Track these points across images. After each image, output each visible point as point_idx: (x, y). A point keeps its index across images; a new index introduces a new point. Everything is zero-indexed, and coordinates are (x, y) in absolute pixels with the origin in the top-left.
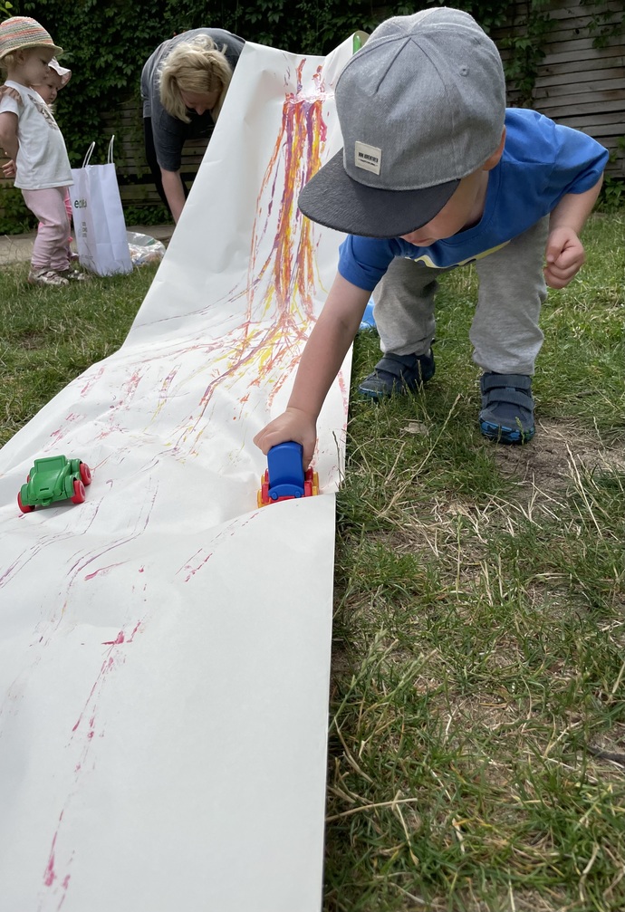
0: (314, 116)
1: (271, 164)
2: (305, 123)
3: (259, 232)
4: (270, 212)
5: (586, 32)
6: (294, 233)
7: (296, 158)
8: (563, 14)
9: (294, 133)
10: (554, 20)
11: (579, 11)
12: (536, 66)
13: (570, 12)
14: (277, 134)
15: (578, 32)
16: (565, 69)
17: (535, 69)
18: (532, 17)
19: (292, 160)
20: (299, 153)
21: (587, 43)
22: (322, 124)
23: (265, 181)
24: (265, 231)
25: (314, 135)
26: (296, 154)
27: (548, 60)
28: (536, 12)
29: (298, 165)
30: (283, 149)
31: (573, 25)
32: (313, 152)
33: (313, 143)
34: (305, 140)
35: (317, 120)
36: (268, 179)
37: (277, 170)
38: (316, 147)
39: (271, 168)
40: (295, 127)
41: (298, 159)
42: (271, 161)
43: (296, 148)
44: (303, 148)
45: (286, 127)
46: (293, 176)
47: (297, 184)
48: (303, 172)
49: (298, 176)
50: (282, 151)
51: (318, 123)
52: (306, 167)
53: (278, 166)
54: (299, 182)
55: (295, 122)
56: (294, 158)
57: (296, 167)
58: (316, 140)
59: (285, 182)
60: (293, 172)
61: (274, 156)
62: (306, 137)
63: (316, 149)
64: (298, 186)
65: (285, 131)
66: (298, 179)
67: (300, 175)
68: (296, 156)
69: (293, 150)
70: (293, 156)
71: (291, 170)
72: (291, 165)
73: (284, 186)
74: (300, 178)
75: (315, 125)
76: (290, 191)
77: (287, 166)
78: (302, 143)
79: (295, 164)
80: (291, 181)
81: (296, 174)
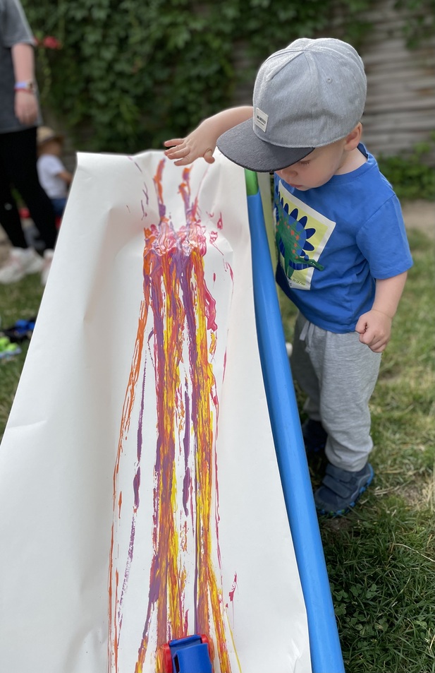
0: (193, 280)
1: (132, 382)
2: (181, 294)
3: (120, 562)
4: (137, 501)
5: (398, 34)
6: (185, 548)
7: (171, 364)
9: (164, 311)
10: (371, 22)
11: (390, 14)
14: (137, 315)
19: (166, 367)
20: (175, 353)
21: (400, 43)
22: (206, 295)
23: (125, 422)
24: (131, 553)
25: (197, 317)
26: (170, 355)
29: (177, 380)
30: (150, 344)
31: (386, 27)
32: (199, 350)
33: (197, 332)
34: (183, 329)
35: (198, 287)
36: (129, 417)
37: (143, 393)
38: (202, 341)
39: (132, 391)
40: (166, 300)
41: (175, 366)
42: (132, 373)
43: (170, 342)
44: (181, 343)
45: (150, 301)
46: (170, 405)
47: (179, 421)
48: (186, 394)
49: (179, 403)
50: (148, 350)
51: (200, 294)
52: (190, 382)
53: (144, 382)
54: (181, 417)
55: (165, 291)
56: (168, 363)
57: (174, 382)
58: (200, 327)
59: (159, 419)
60: (169, 395)
61: (136, 363)
62: (184, 322)
63: (202, 344)
64: (181, 427)
65: (150, 308)
66: (180, 411)
67: (181, 402)
68: (172, 359)
69: (165, 347)
70: (167, 360)
71: (165, 392)
72: (165, 379)
73: (157, 429)
74: (182, 407)
75: (196, 297)
76: (168, 439)
77: (158, 381)
78: (179, 334)
79: (171, 376)
80: (168, 416)
81: (174, 399)
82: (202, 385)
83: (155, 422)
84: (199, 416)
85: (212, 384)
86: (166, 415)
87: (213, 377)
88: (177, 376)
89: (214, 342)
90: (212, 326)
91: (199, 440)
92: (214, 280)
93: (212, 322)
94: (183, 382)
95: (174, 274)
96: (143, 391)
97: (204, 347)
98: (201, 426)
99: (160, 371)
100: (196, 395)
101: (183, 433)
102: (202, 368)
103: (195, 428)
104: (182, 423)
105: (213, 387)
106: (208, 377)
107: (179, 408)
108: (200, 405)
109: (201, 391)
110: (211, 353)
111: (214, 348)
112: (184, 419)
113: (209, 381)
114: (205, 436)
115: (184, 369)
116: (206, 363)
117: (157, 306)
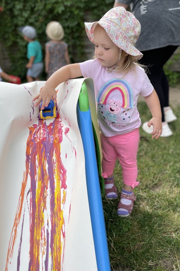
0: (54, 158)
1: (16, 225)
2: (47, 166)
7: (39, 211)
9: (37, 177)
19: (37, 213)
20: (42, 204)
22: (61, 167)
25: (55, 180)
26: (39, 205)
29: (42, 221)
30: (28, 198)
32: (56, 202)
33: (55, 190)
34: (47, 189)
35: (57, 162)
36: (13, 248)
37: (22, 231)
38: (58, 196)
39: (16, 230)
40: (38, 170)
41: (42, 212)
42: (16, 219)
43: (39, 197)
44: (45, 198)
45: (29, 171)
46: (38, 238)
47: (42, 248)
48: (47, 231)
49: (43, 237)
50: (26, 202)
51: (58, 166)
52: (50, 222)
53: (23, 224)
54: (44, 246)
55: (38, 165)
56: (37, 211)
57: (40, 223)
58: (57, 187)
59: (31, 248)
60: (37, 231)
61: (19, 212)
62: (48, 184)
63: (58, 197)
64: (44, 253)
65: (29, 175)
66: (43, 242)
67: (44, 236)
68: (40, 208)
69: (37, 200)
70: (37, 209)
71: (35, 229)
72: (36, 221)
73: (29, 255)
74: (45, 240)
75: (55, 168)
76: (35, 262)
77: (31, 222)
78: (45, 192)
79: (39, 219)
80: (36, 245)
81: (40, 234)
82: (57, 224)
83: (28, 250)
84: (54, 245)
85: (62, 224)
86: (35, 245)
87: (63, 220)
88: (43, 219)
89: (65, 196)
90: (64, 186)
91: (54, 261)
92: (66, 158)
93: (64, 184)
94: (46, 222)
95: (43, 154)
96: (22, 230)
97: (59, 200)
98: (55, 252)
99: (33, 216)
100: (53, 231)
101: (45, 256)
102: (57, 213)
103: (52, 253)
104: (45, 250)
105: (63, 226)
106: (61, 219)
107: (43, 240)
108: (56, 238)
109: (56, 228)
110: (63, 203)
111: (64, 200)
112: (46, 247)
113: (61, 222)
114: (57, 258)
115: (47, 214)
116: (60, 210)
117: (33, 174)
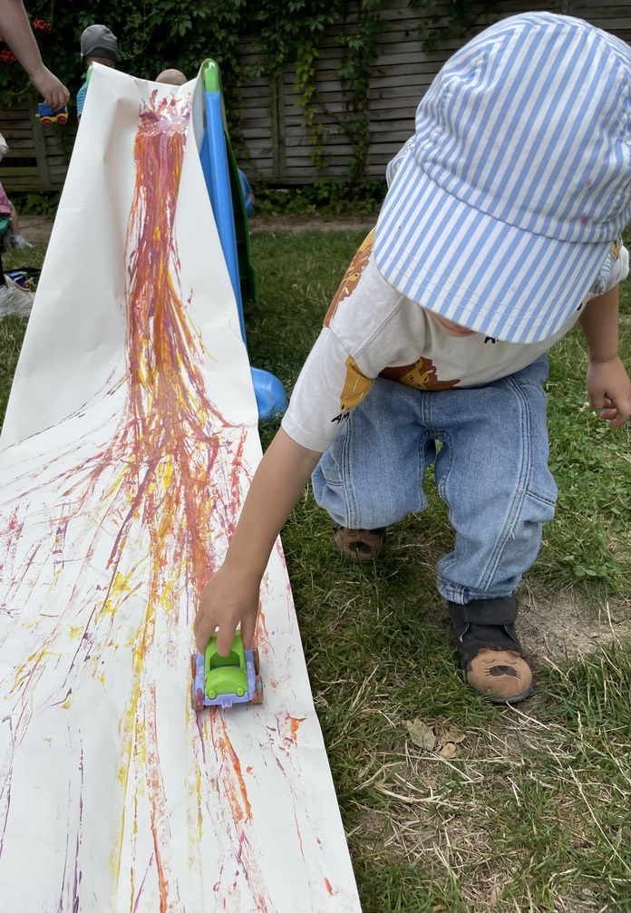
5: (415, 35)
8: (393, 14)
10: (384, 20)
11: (407, 13)
12: (368, 66)
13: (399, 13)
15: (407, 34)
16: (397, 71)
17: (368, 69)
18: (363, 16)
21: (417, 46)
23: (129, 233)
27: (382, 61)
28: (366, 11)
31: (402, 26)
36: (132, 230)
42: (132, 207)
53: (141, 213)
61: (135, 201)
96: (140, 217)
